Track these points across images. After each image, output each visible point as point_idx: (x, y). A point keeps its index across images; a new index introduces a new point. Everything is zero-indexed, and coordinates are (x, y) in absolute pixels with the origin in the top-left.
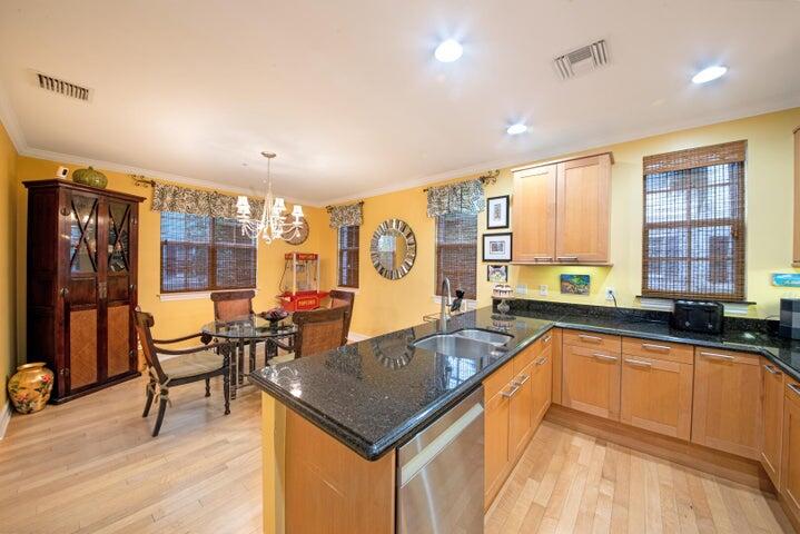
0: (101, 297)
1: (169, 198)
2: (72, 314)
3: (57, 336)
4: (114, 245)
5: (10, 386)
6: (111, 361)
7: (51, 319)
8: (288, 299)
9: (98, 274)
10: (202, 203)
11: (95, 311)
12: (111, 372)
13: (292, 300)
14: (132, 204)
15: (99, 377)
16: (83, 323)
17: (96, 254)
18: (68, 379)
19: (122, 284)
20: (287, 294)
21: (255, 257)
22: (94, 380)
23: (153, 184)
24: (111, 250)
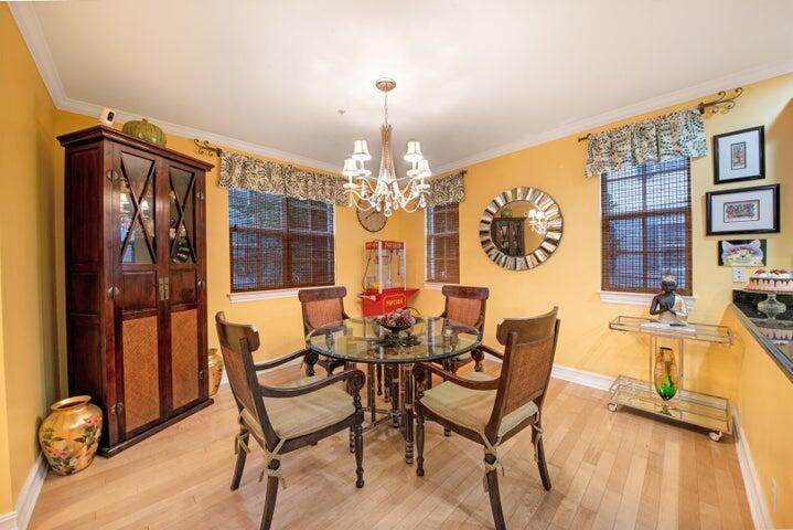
0: (162, 299)
1: (238, 171)
2: (125, 324)
3: (104, 356)
4: (177, 228)
5: (41, 435)
6: (176, 387)
7: (97, 333)
8: (373, 298)
9: (158, 267)
10: (276, 178)
11: (154, 318)
12: (178, 402)
13: (378, 298)
14: (197, 172)
15: (162, 412)
16: (139, 335)
17: (154, 239)
18: (122, 417)
19: (188, 281)
20: (370, 292)
21: (332, 247)
22: (156, 416)
23: (219, 152)
24: (172, 234)
